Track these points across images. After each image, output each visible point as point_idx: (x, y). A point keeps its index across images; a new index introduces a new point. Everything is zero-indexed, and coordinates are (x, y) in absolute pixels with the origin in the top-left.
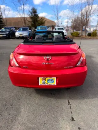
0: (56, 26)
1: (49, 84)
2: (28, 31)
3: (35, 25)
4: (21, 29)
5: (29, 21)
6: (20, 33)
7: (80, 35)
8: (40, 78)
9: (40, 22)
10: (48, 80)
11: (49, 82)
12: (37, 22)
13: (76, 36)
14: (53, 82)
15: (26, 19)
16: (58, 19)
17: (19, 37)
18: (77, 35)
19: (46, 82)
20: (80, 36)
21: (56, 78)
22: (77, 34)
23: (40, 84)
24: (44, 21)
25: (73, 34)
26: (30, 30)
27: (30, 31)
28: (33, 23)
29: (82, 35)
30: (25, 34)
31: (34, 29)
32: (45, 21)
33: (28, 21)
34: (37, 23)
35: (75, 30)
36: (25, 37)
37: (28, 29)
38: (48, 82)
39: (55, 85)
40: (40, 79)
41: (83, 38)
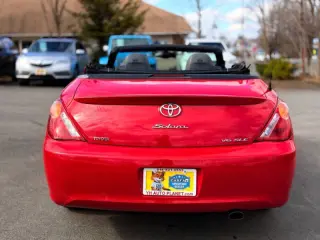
0: (192, 35)
1: (173, 191)
2: (71, 52)
3: (101, 30)
4: (43, 47)
5: (75, 15)
6: (38, 62)
7: (297, 73)
8: (145, 171)
9: (121, 18)
10: (170, 178)
11: (173, 186)
12: (109, 19)
13: (281, 78)
14: (188, 185)
15: (63, 7)
16: (199, 8)
17: (33, 76)
18: (284, 74)
19: (165, 183)
20: (297, 78)
21: (194, 172)
22: (283, 68)
23: (145, 193)
24: (138, 12)
25: (266, 71)
26: (79, 51)
27: (78, 55)
28: (90, 22)
29: (308, 75)
30: (60, 64)
31: (95, 45)
32: (144, 13)
33: (69, 12)
34: (110, 24)
35: (276, 56)
36: (57, 77)
37: (73, 47)
38: (170, 185)
39: (194, 194)
40: (147, 173)
41: (313, 83)
